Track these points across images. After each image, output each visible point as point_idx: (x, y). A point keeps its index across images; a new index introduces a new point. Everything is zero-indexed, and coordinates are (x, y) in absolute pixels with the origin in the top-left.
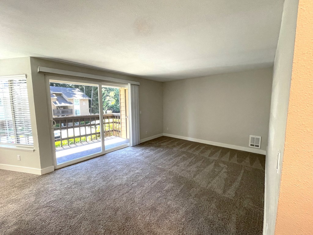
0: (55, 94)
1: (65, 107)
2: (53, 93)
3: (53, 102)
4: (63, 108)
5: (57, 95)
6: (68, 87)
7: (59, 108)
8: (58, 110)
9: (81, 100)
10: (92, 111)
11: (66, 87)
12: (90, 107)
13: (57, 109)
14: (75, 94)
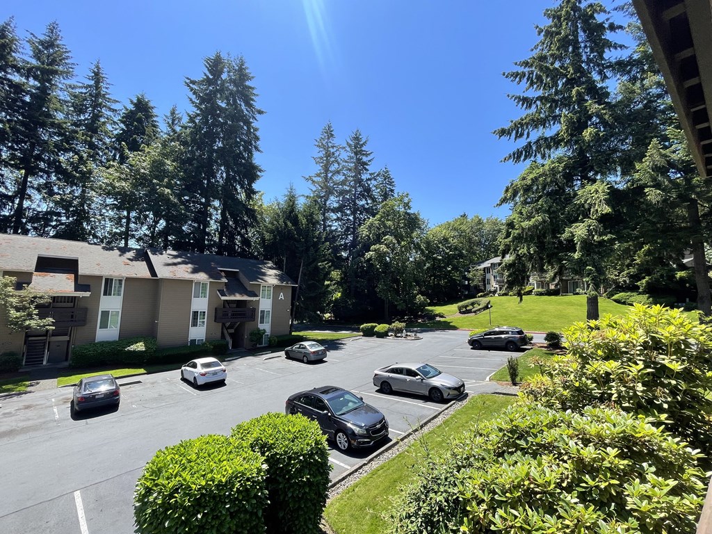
0: (224, 271)
1: (240, 303)
2: (221, 271)
3: (219, 291)
4: (235, 305)
5: (228, 274)
6: (250, 258)
7: (228, 304)
8: (225, 310)
9: (276, 287)
10: (295, 315)
11: (246, 258)
12: (292, 304)
13: (224, 307)
14: (264, 274)
